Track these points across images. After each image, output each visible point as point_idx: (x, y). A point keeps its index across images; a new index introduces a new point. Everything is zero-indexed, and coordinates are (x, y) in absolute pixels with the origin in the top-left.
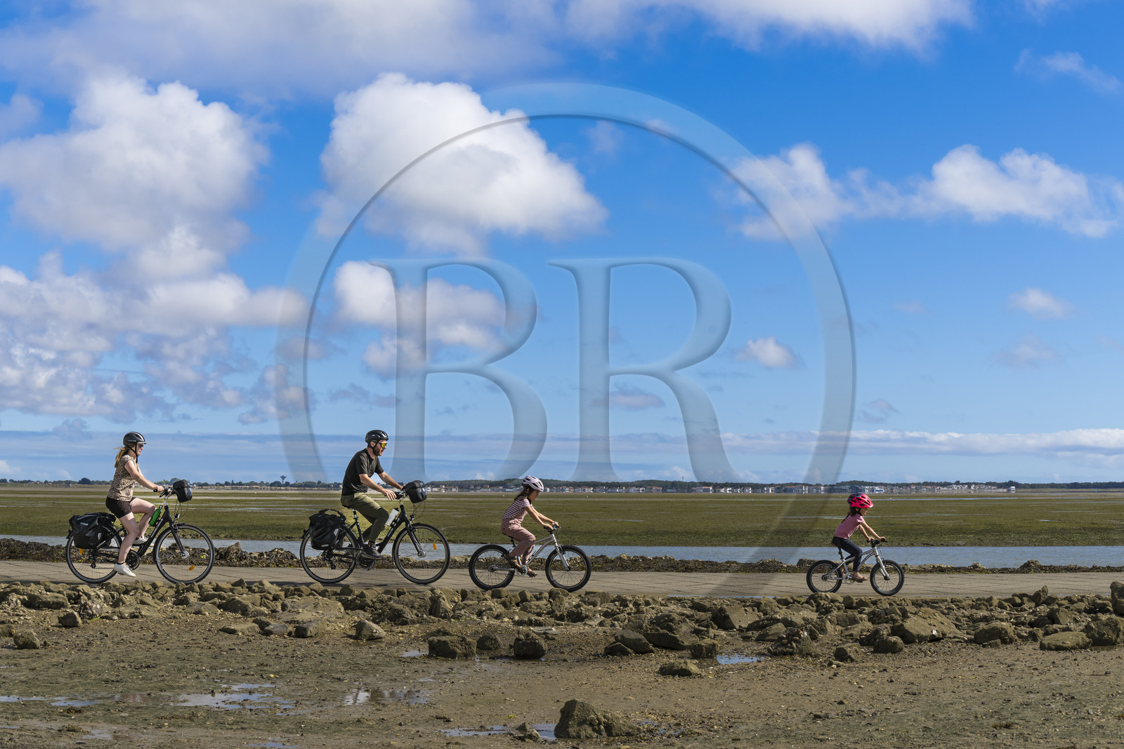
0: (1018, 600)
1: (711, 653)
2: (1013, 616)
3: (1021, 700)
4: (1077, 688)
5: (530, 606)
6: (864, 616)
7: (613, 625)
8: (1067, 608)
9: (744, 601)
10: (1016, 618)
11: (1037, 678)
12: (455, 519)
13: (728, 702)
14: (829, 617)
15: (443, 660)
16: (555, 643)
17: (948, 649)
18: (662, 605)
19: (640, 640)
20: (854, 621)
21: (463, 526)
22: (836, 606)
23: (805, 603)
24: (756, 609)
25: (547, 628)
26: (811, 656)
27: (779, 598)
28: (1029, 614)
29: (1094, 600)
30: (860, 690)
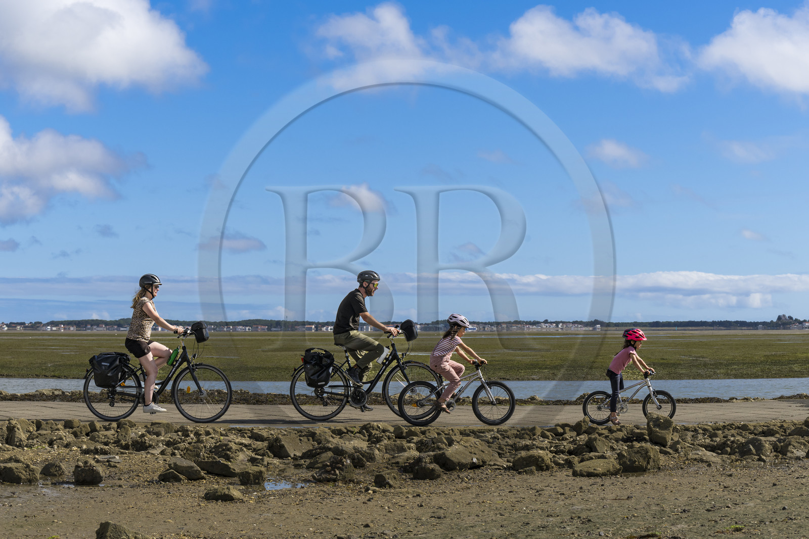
0: (560, 430)
1: (259, 480)
2: (554, 445)
3: (539, 523)
4: (597, 511)
5: (99, 436)
6: (412, 445)
7: (173, 454)
8: (606, 437)
9: (301, 432)
10: (556, 447)
11: (562, 503)
12: (62, 356)
13: (261, 525)
14: (378, 446)
15: (8, 485)
16: (116, 470)
17: (485, 476)
18: (222, 435)
19: (192, 467)
20: (402, 449)
21: (68, 363)
22: (386, 436)
23: (357, 433)
24: (311, 438)
25: (112, 456)
26: (354, 483)
27: (333, 428)
28: (570, 442)
29: (633, 430)
30: (389, 514)
